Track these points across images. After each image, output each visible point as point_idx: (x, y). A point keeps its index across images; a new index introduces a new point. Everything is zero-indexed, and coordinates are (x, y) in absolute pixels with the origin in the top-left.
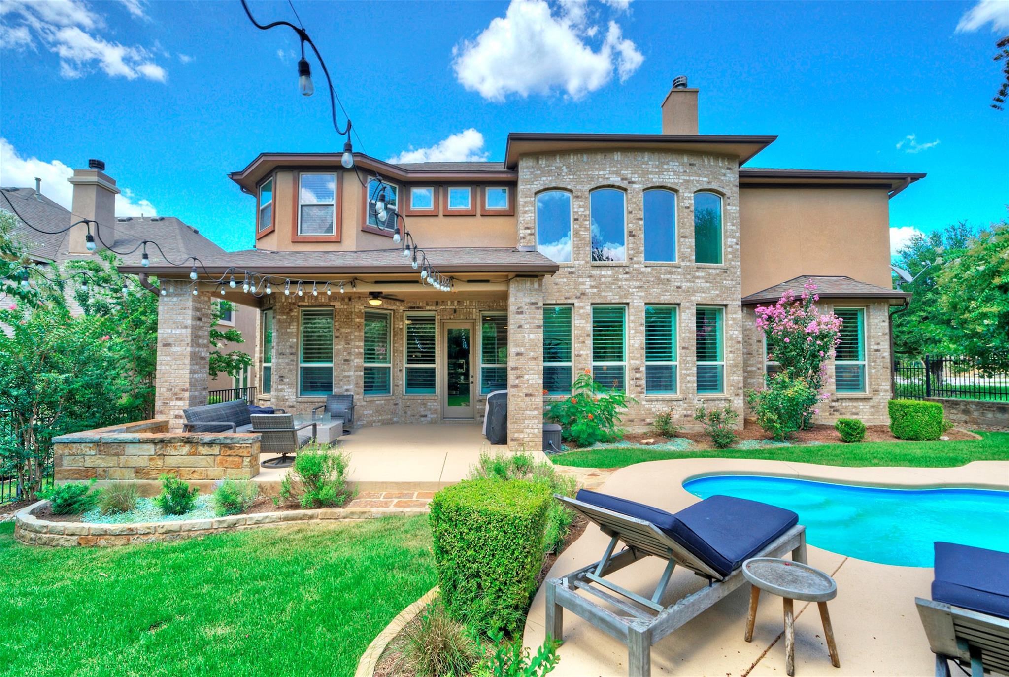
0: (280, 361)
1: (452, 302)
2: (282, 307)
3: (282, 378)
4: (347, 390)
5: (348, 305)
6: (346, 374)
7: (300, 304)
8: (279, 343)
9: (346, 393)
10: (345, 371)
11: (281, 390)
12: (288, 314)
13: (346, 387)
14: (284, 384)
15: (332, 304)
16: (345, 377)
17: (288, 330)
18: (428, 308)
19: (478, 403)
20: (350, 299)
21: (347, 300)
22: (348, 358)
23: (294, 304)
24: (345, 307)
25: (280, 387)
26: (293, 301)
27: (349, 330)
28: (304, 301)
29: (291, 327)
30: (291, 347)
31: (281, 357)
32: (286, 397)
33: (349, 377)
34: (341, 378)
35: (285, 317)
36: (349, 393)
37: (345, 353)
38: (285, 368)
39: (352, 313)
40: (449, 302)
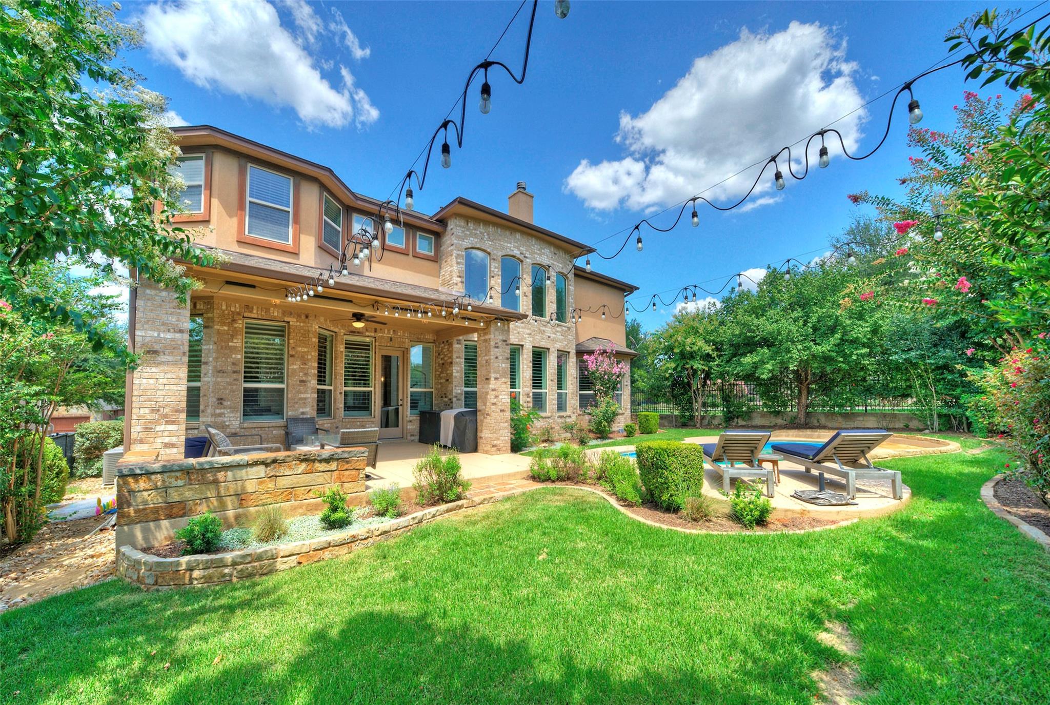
0: (219, 379)
1: (389, 331)
2: (222, 316)
3: (220, 401)
4: (303, 413)
5: (304, 322)
6: (302, 396)
7: (246, 315)
8: (217, 358)
9: (301, 416)
10: (301, 393)
11: (220, 415)
12: (230, 324)
13: (301, 410)
14: (224, 408)
15: (286, 319)
16: (301, 399)
17: (230, 344)
18: (367, 334)
19: (409, 424)
20: (307, 317)
21: (303, 317)
22: (304, 378)
23: (239, 314)
24: (302, 324)
25: (218, 411)
26: (238, 310)
27: (306, 350)
28: (251, 312)
29: (235, 341)
30: (234, 364)
31: (220, 375)
32: (227, 423)
33: (305, 399)
34: (296, 400)
35: (226, 328)
36: (305, 416)
37: (301, 374)
38: (225, 389)
39: (309, 331)
40: (386, 331)
